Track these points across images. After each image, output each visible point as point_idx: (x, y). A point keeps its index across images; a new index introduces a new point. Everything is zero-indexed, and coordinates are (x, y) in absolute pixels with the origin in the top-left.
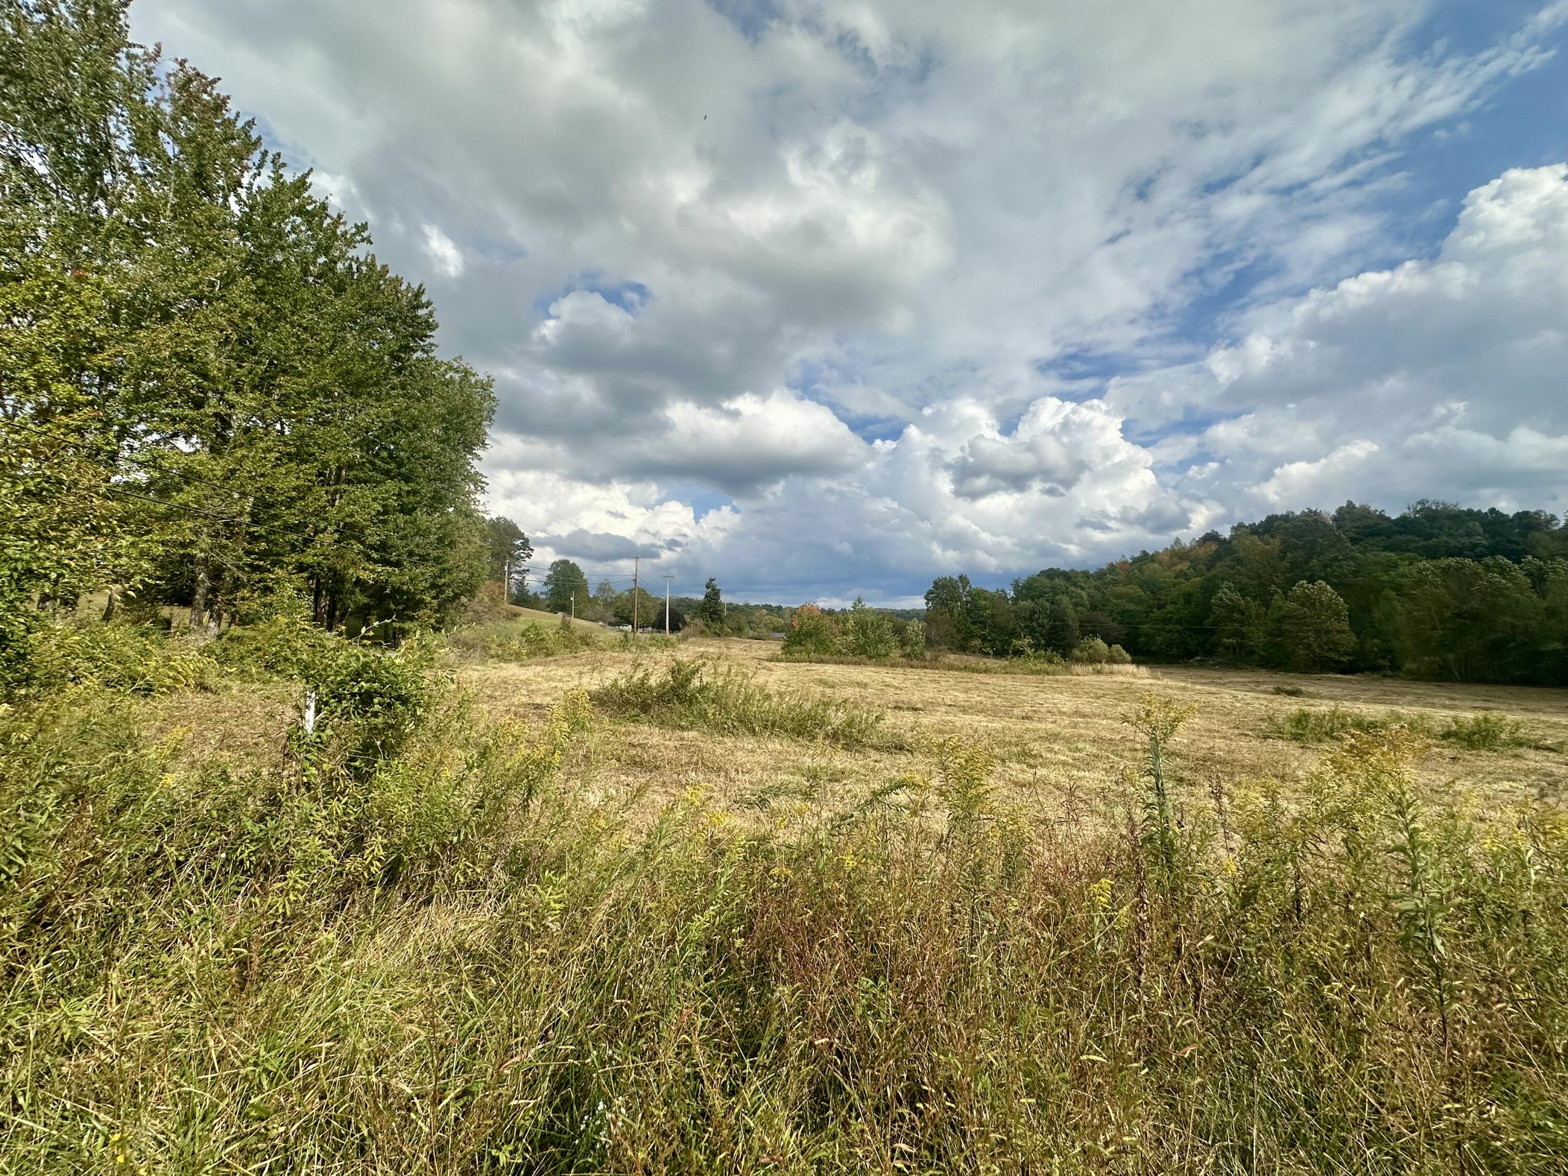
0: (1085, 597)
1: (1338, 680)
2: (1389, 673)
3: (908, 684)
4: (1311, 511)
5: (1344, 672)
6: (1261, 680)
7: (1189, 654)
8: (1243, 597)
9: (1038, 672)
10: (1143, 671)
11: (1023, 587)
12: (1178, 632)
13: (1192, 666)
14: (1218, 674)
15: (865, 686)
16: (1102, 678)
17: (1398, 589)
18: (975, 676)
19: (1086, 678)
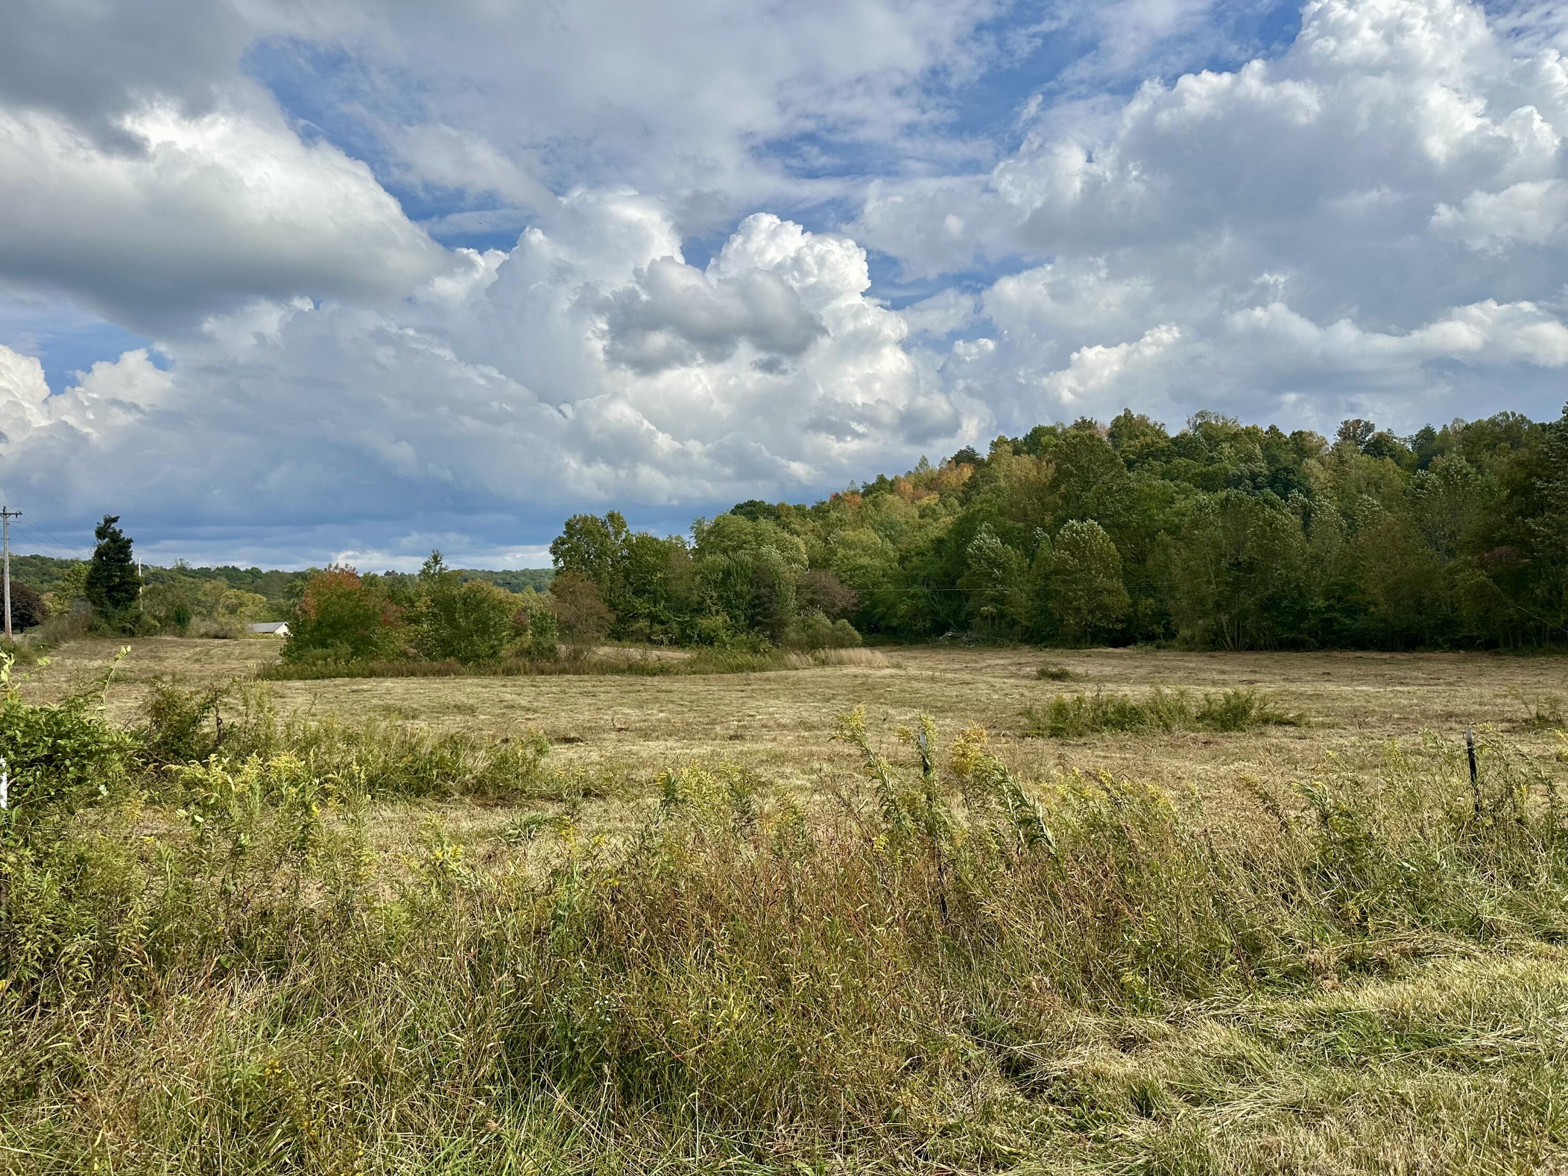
0: (803, 548)
1: (1108, 656)
2: (1163, 642)
3: (544, 701)
4: (1084, 421)
5: (1115, 645)
6: (1023, 660)
7: (940, 628)
8: (1003, 543)
9: (739, 669)
10: (879, 656)
11: (710, 532)
12: (925, 596)
13: (942, 646)
14: (970, 656)
15: (472, 710)
16: (828, 670)
17: (1174, 530)
18: (648, 680)
19: (807, 673)
